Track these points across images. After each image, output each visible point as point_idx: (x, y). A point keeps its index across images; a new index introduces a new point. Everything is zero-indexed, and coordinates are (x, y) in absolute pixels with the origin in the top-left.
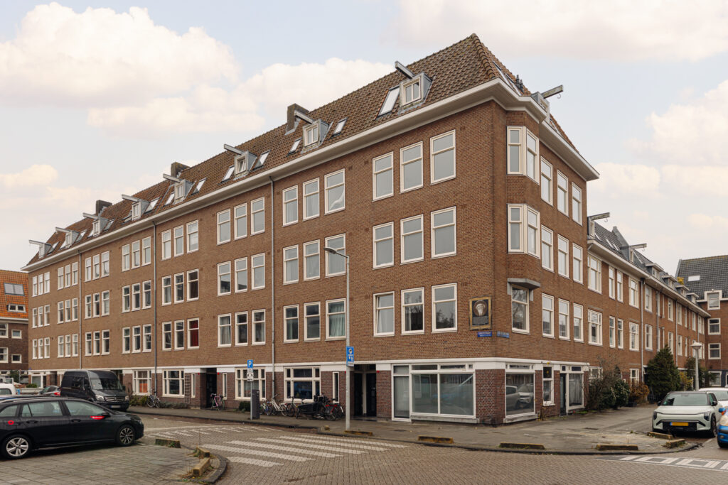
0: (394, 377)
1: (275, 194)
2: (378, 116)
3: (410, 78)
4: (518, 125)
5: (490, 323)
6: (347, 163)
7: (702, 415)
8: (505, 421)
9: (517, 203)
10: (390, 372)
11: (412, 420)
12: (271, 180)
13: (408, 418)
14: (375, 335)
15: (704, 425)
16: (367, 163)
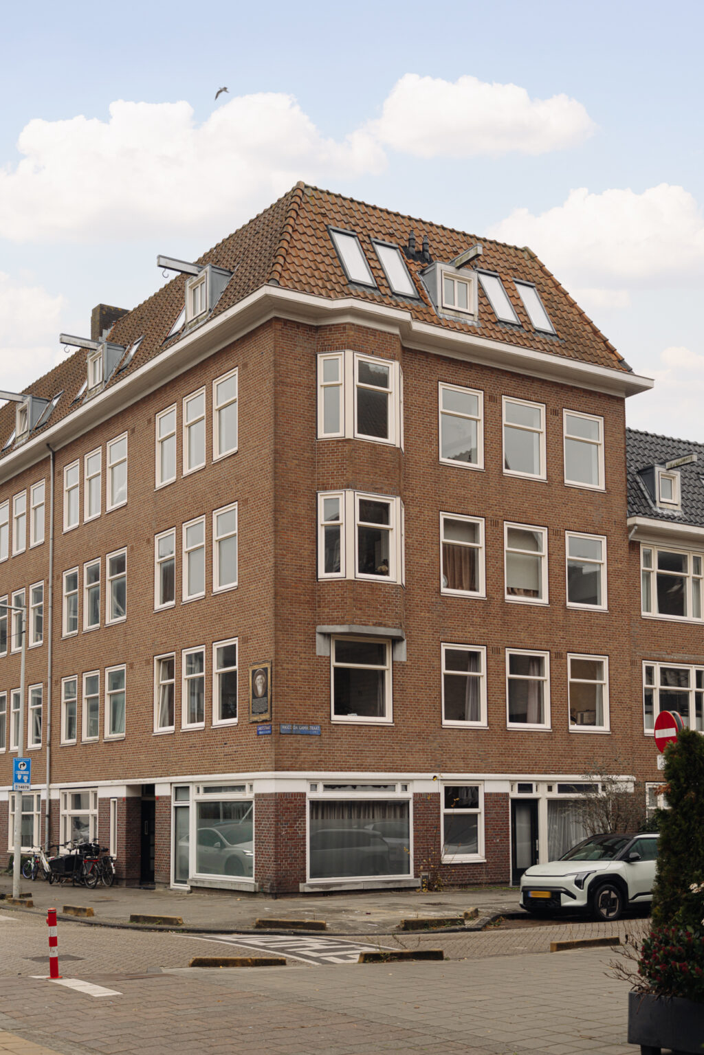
0: (176, 808)
1: (56, 475)
2: (167, 339)
3: (196, 275)
4: (337, 349)
5: (269, 710)
6: (130, 421)
7: (573, 878)
8: (303, 888)
9: (335, 488)
10: (169, 798)
11: (191, 887)
12: (51, 450)
13: (185, 882)
14: (155, 731)
15: (574, 897)
16: (149, 421)
